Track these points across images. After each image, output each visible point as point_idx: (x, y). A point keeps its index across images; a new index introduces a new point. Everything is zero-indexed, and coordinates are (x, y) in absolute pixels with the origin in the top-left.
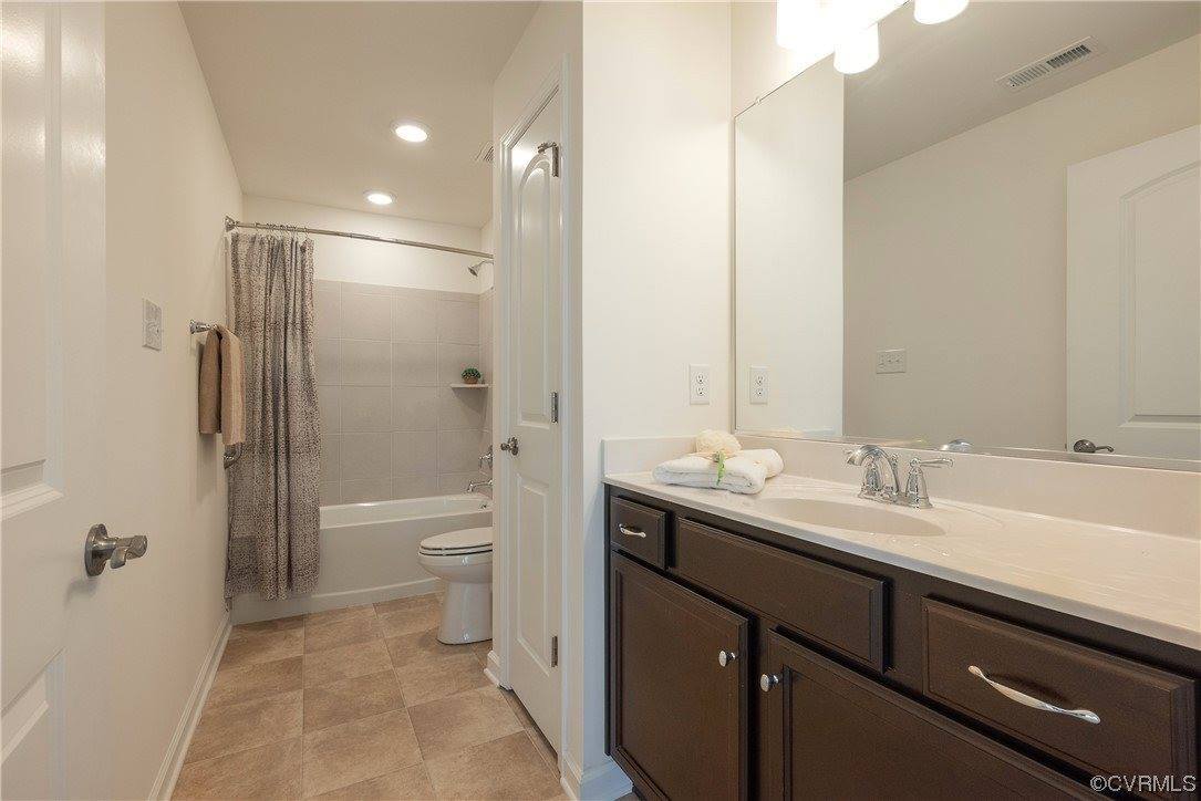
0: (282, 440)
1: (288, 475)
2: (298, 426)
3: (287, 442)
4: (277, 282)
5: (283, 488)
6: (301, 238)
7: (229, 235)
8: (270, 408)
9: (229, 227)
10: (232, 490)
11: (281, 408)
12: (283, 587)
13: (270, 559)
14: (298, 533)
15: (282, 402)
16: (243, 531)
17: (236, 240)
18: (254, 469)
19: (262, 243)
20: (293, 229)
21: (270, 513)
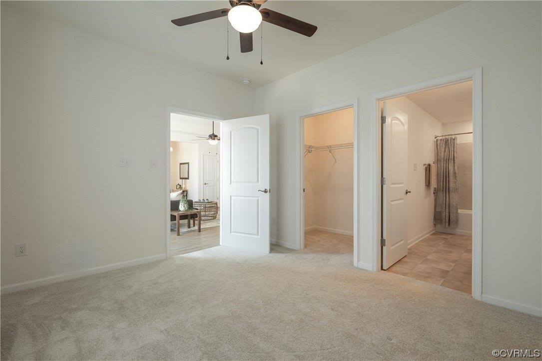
0: (447, 188)
1: (449, 197)
2: (452, 185)
3: (449, 189)
4: (447, 149)
5: (448, 200)
6: (453, 137)
7: (435, 140)
8: (444, 180)
9: (436, 138)
10: (436, 200)
11: (447, 181)
12: (447, 224)
13: (444, 217)
14: (451, 212)
15: (447, 179)
16: (438, 209)
17: (437, 141)
18: (441, 195)
19: (443, 140)
20: (452, 135)
21: (444, 206)
